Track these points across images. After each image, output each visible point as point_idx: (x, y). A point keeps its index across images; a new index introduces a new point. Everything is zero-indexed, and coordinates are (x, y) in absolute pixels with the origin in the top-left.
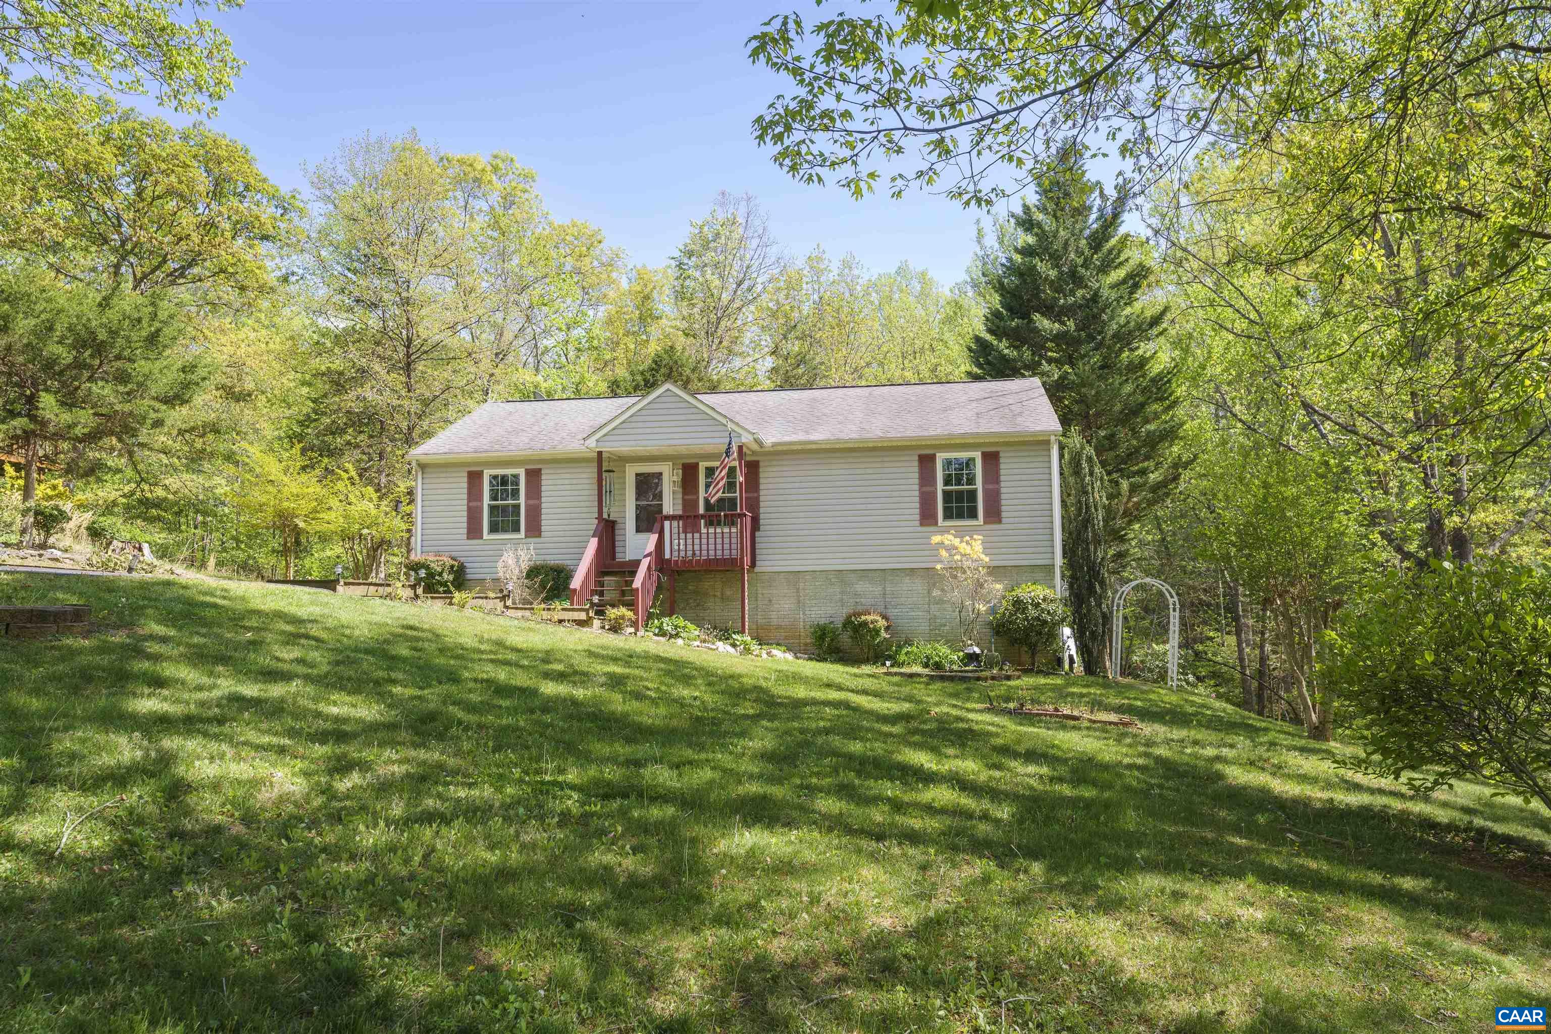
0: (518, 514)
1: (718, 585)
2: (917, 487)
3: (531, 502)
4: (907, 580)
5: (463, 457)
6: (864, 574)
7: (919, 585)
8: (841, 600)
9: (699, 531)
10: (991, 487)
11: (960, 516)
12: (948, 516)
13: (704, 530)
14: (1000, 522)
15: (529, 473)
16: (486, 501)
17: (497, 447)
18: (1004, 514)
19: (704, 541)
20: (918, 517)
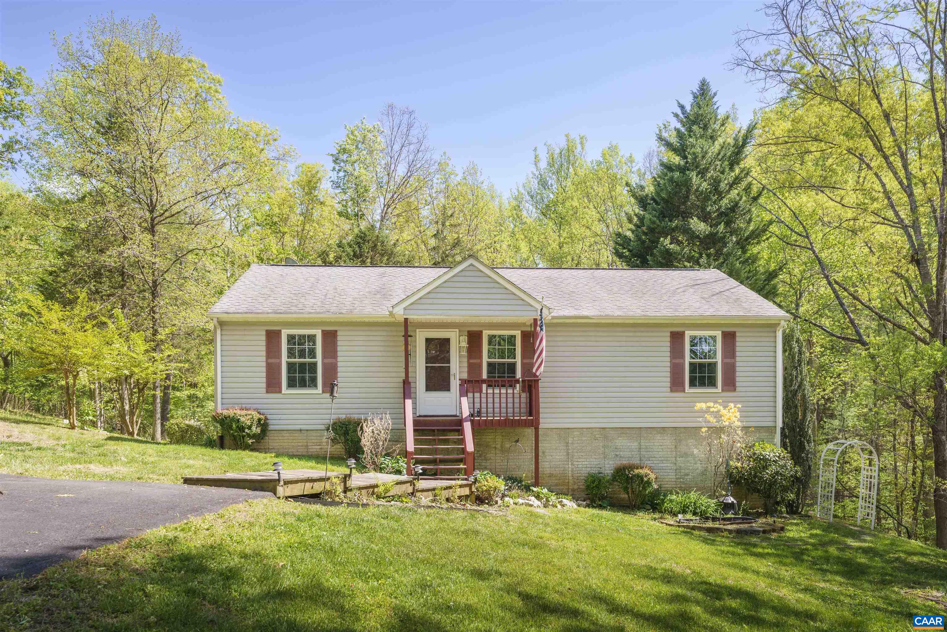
0: (315, 372)
1: (499, 439)
2: (668, 359)
3: (327, 361)
4: (658, 437)
5: (262, 318)
6: (623, 431)
7: (668, 441)
8: (604, 453)
9: (481, 392)
10: (728, 361)
11: (702, 384)
12: (692, 384)
13: (484, 391)
14: (735, 390)
15: (325, 334)
16: (284, 359)
17: (294, 309)
18: (738, 384)
19: (484, 400)
20: (668, 384)
